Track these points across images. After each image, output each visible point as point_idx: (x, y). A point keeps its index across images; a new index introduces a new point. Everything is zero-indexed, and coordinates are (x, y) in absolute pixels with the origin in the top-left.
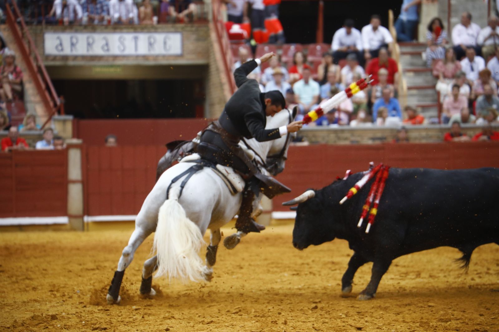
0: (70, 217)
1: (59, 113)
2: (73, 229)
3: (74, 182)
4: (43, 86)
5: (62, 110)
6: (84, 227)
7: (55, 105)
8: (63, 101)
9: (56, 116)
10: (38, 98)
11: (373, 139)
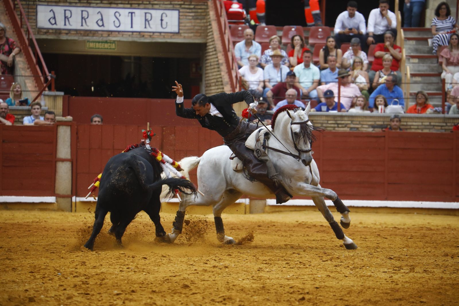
0: (58, 196)
1: (50, 89)
2: (60, 209)
3: (63, 160)
4: (34, 60)
5: (53, 86)
6: (72, 208)
7: (46, 80)
8: (55, 76)
9: (47, 92)
10: (28, 73)
11: (373, 127)
